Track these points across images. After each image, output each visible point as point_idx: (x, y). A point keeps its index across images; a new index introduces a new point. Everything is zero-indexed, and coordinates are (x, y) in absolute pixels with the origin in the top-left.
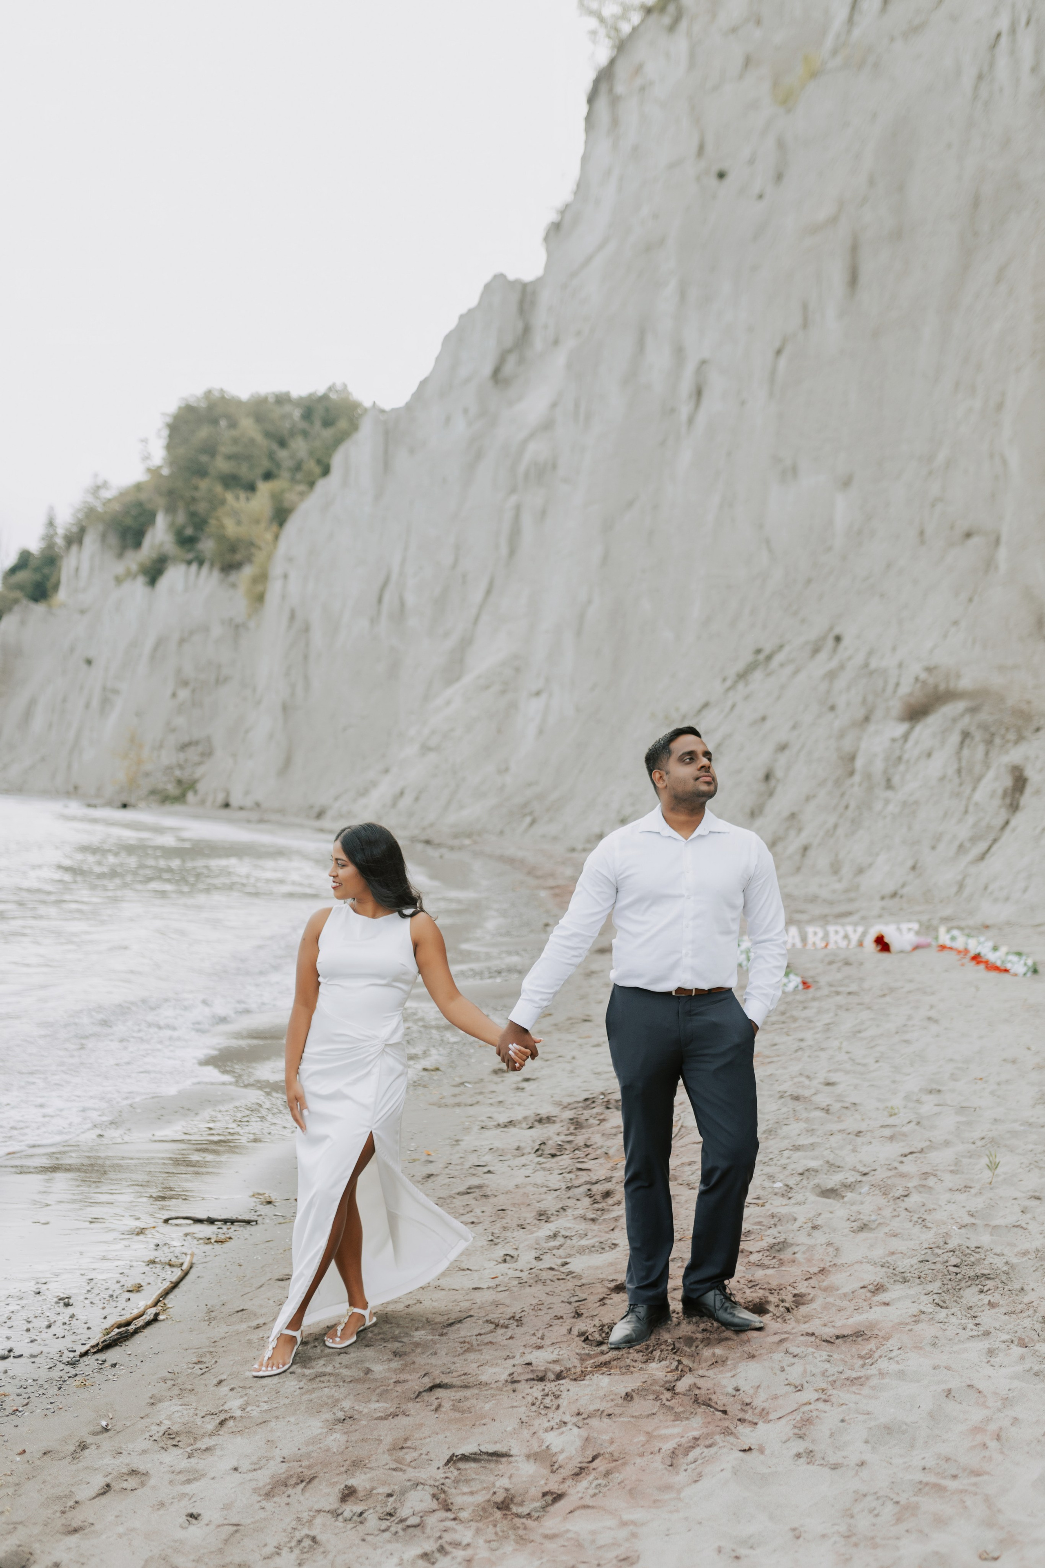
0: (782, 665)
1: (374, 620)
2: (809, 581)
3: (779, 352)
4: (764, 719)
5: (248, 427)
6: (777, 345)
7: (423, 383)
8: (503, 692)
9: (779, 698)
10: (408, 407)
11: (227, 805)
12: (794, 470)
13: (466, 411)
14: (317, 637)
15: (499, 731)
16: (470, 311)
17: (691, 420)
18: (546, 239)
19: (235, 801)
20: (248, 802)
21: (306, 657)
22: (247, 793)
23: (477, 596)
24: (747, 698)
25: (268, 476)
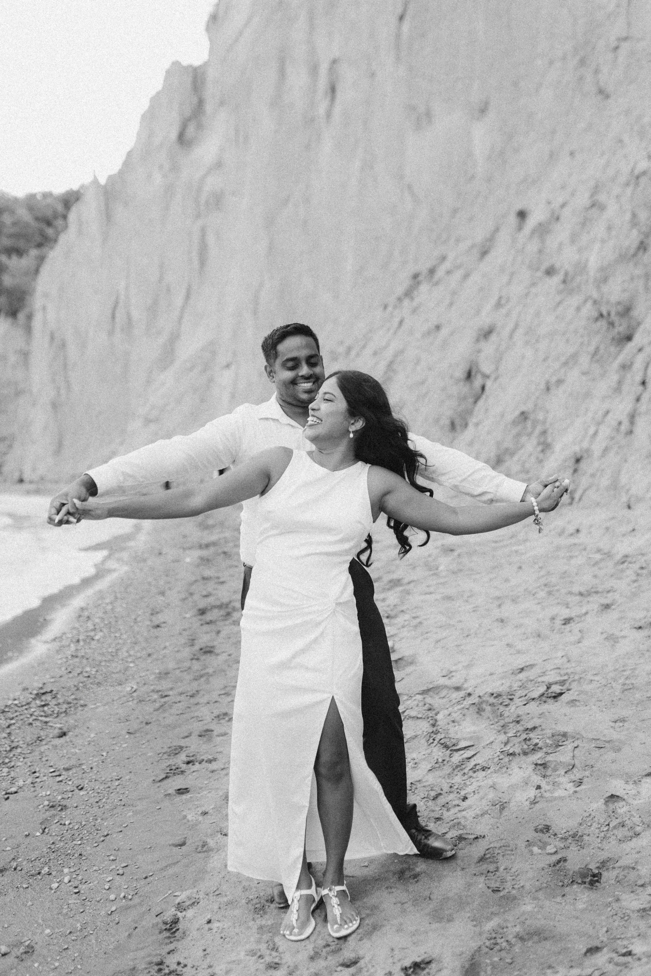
0: (448, 272)
1: (111, 333)
2: (455, 211)
3: (401, 18)
4: (438, 328)
5: (23, 214)
6: (399, 11)
7: (129, 154)
8: (205, 371)
9: (451, 304)
10: (121, 172)
11: (21, 481)
12: (428, 114)
13: (161, 167)
14: (72, 351)
15: (202, 401)
16: (158, 93)
17: (329, 115)
18: (208, 29)
19: (26, 477)
20: (35, 477)
21: (65, 366)
22: (34, 470)
23: (179, 301)
24: (414, 311)
25: (39, 245)
